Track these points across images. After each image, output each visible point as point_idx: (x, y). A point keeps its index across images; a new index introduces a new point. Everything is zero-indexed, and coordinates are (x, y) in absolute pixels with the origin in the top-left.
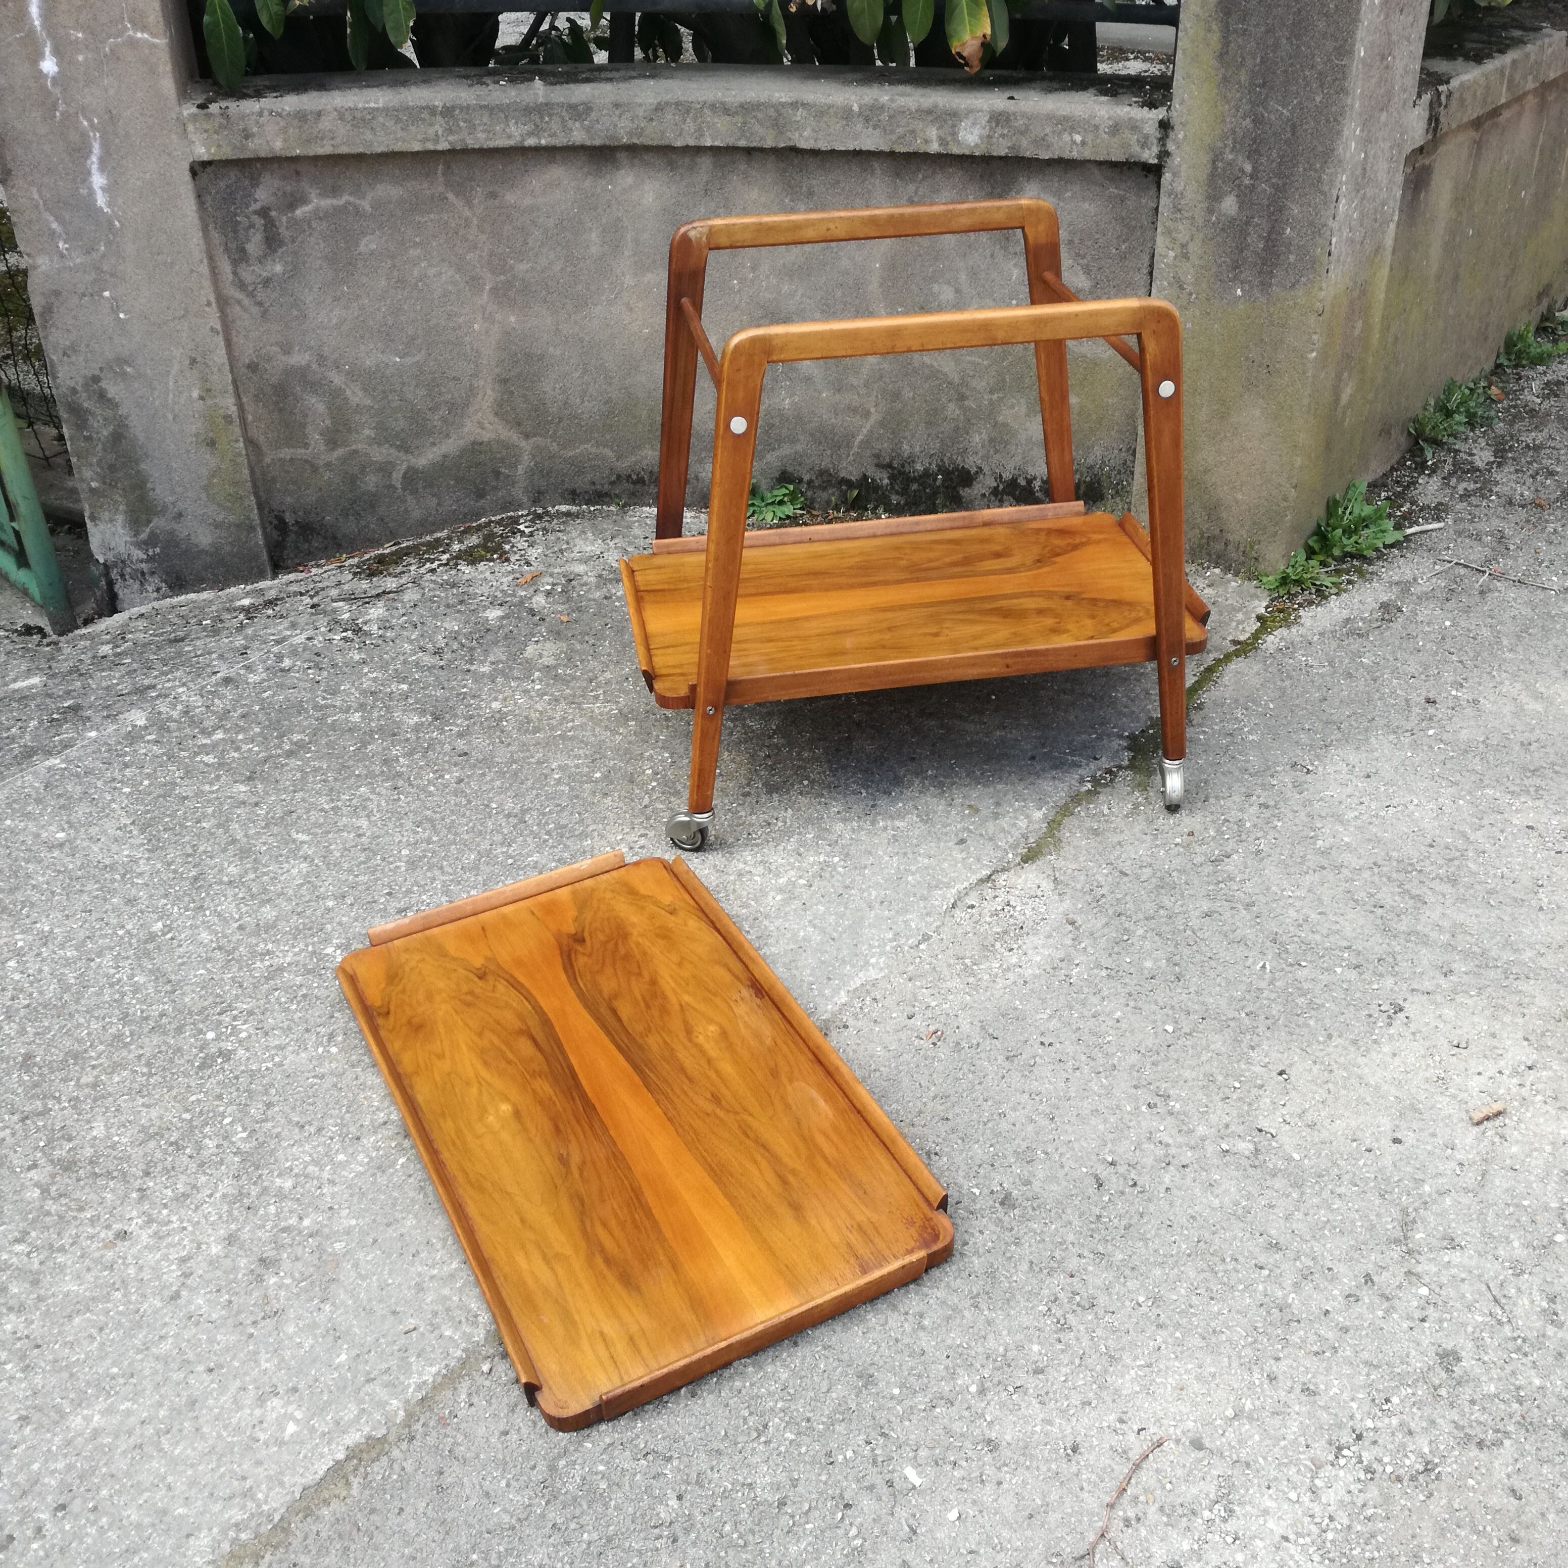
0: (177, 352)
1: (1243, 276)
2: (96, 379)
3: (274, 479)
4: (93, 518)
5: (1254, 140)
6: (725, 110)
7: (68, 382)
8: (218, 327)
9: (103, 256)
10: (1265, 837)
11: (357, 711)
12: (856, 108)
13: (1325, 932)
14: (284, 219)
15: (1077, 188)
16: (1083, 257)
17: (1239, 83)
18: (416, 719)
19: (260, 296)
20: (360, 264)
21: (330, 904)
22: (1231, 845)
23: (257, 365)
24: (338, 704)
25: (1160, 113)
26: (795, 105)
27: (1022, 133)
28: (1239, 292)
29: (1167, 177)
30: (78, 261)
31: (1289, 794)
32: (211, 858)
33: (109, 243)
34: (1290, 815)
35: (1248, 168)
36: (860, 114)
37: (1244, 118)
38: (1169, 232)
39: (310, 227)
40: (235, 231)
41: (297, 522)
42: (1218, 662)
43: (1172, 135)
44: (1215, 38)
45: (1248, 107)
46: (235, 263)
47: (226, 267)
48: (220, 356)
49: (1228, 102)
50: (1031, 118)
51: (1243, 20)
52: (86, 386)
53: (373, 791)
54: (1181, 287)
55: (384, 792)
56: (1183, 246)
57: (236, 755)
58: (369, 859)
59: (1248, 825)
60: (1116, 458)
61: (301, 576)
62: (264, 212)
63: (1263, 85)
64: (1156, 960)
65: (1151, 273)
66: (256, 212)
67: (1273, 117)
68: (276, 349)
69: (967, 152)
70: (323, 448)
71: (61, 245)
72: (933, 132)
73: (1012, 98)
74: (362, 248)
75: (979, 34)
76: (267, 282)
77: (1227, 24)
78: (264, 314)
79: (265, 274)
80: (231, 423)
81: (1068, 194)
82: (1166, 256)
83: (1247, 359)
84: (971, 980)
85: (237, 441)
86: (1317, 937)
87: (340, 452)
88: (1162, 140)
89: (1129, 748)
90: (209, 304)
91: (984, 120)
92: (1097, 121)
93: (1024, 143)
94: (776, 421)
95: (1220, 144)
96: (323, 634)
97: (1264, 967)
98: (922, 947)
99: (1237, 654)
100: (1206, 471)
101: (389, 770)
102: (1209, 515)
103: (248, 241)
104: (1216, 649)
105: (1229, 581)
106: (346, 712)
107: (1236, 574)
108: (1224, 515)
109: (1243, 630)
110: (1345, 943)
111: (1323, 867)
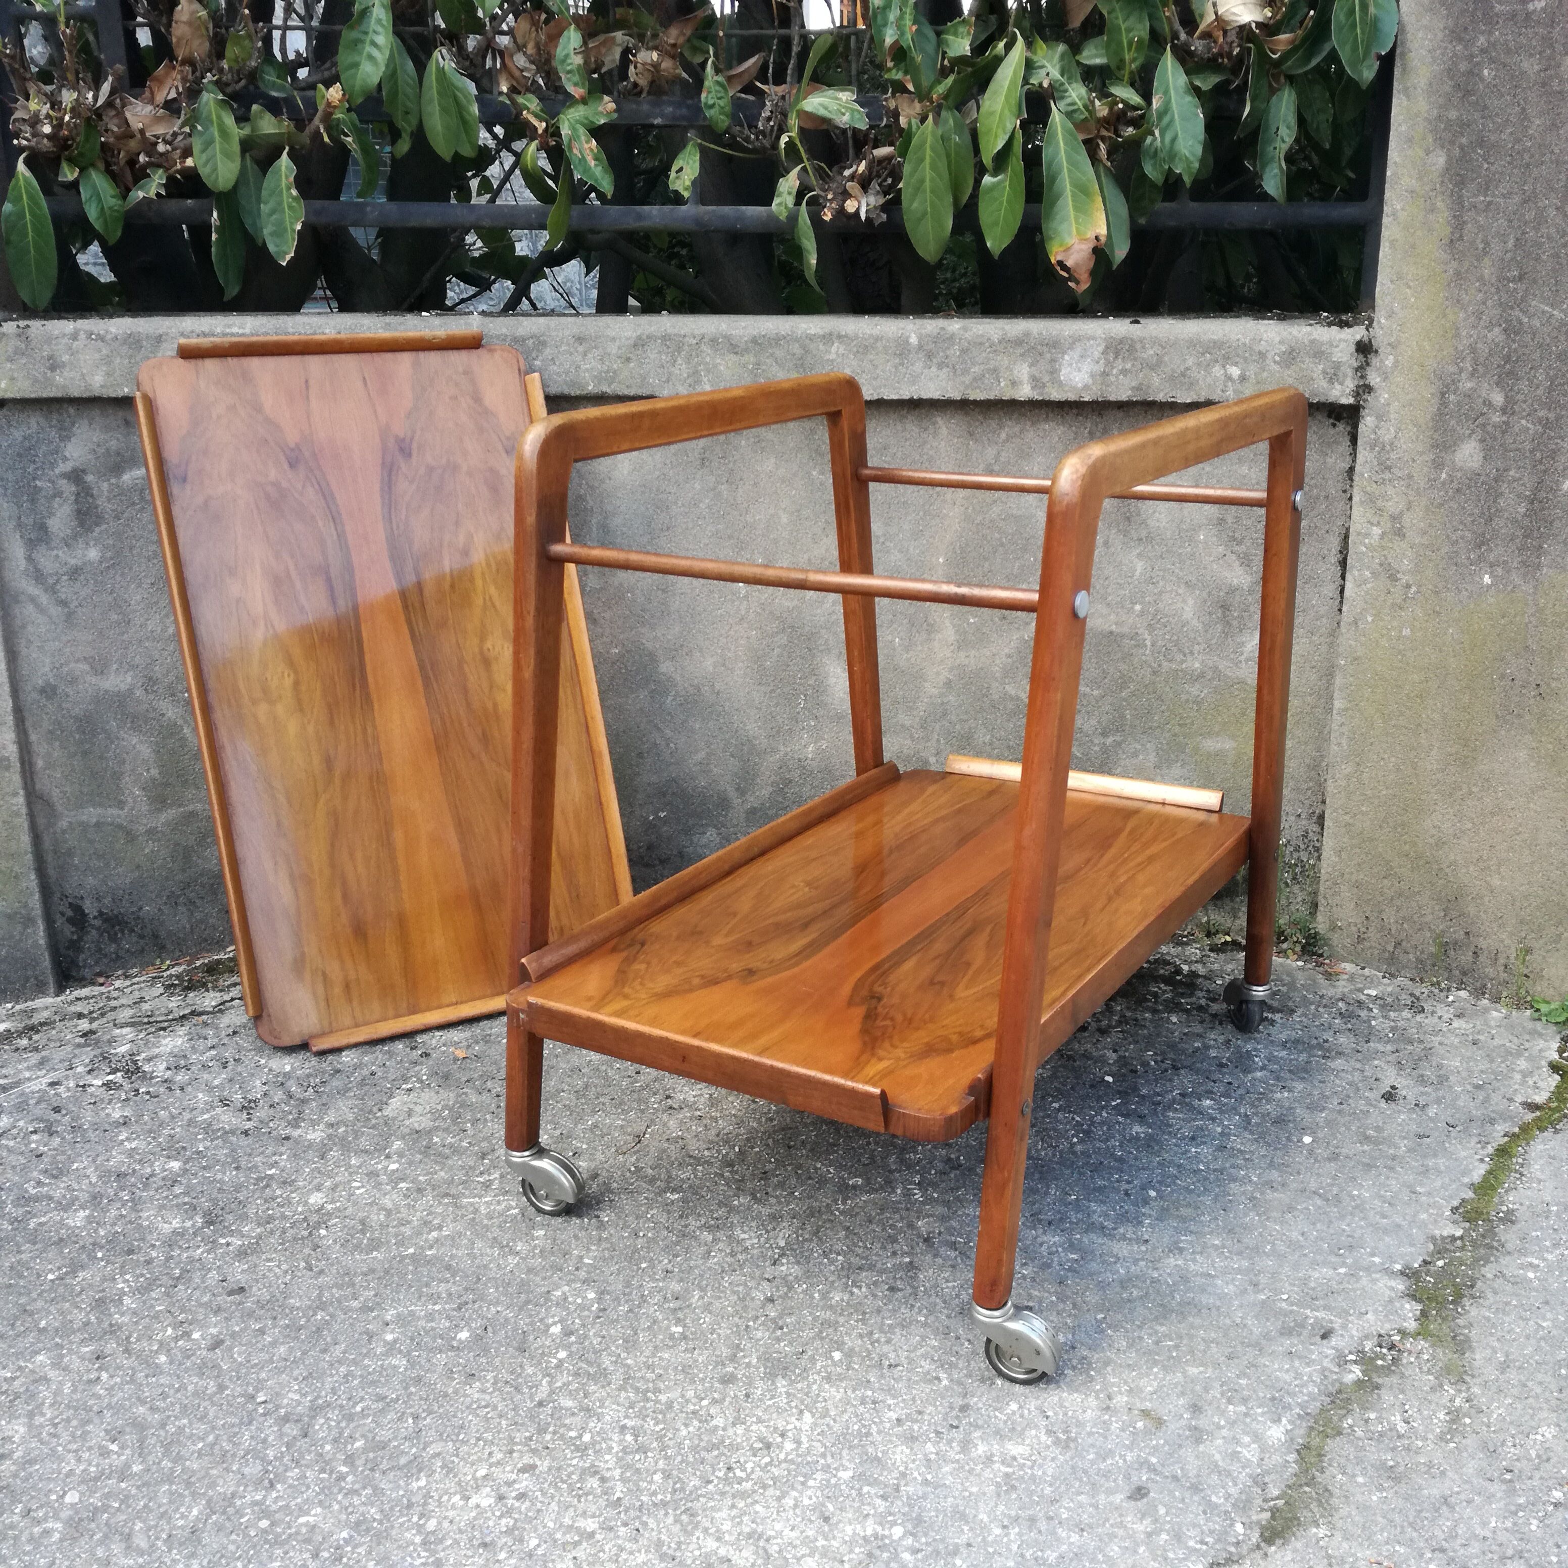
1: (1492, 557)
3: (70, 853)
5: (1507, 359)
6: (733, 347)
11: (82, 1207)
12: (914, 340)
14: (105, 485)
16: (1239, 543)
17: (1481, 279)
18: (176, 1223)
19: (65, 591)
23: (54, 689)
24: (57, 1194)
25: (1358, 333)
26: (828, 338)
27: (1152, 368)
28: (1487, 579)
29: (1367, 422)
35: (1498, 398)
36: (920, 347)
37: (1490, 326)
38: (1371, 500)
40: (33, 501)
41: (101, 914)
42: (1513, 1138)
43: (1375, 361)
44: (1442, 220)
45: (1497, 312)
46: (31, 544)
47: (16, 549)
49: (1464, 308)
50: (1164, 345)
51: (1485, 189)
53: (57, 1364)
54: (1393, 578)
55: (76, 1364)
56: (1393, 518)
61: (97, 990)
62: (76, 476)
63: (1521, 278)
65: (1343, 563)
66: (64, 475)
67: (1536, 323)
68: (86, 667)
69: (1072, 397)
70: (145, 808)
72: (1023, 371)
73: (1137, 322)
75: (1091, 235)
76: (75, 573)
77: (1460, 197)
78: (69, 617)
79: (73, 562)
80: (7, 768)
82: (1367, 535)
83: (1502, 677)
85: (15, 794)
87: (170, 814)
88: (1361, 370)
89: (1413, 1297)
91: (1097, 351)
92: (1263, 347)
93: (1156, 381)
94: (795, 775)
95: (1453, 369)
96: (79, 1076)
99: (1540, 1125)
100: (1440, 844)
101: (100, 1321)
102: (1446, 911)
103: (51, 514)
104: (1505, 1116)
105: (1486, 1010)
106: (65, 1209)
107: (1496, 999)
108: (1472, 910)
109: (1536, 1087)
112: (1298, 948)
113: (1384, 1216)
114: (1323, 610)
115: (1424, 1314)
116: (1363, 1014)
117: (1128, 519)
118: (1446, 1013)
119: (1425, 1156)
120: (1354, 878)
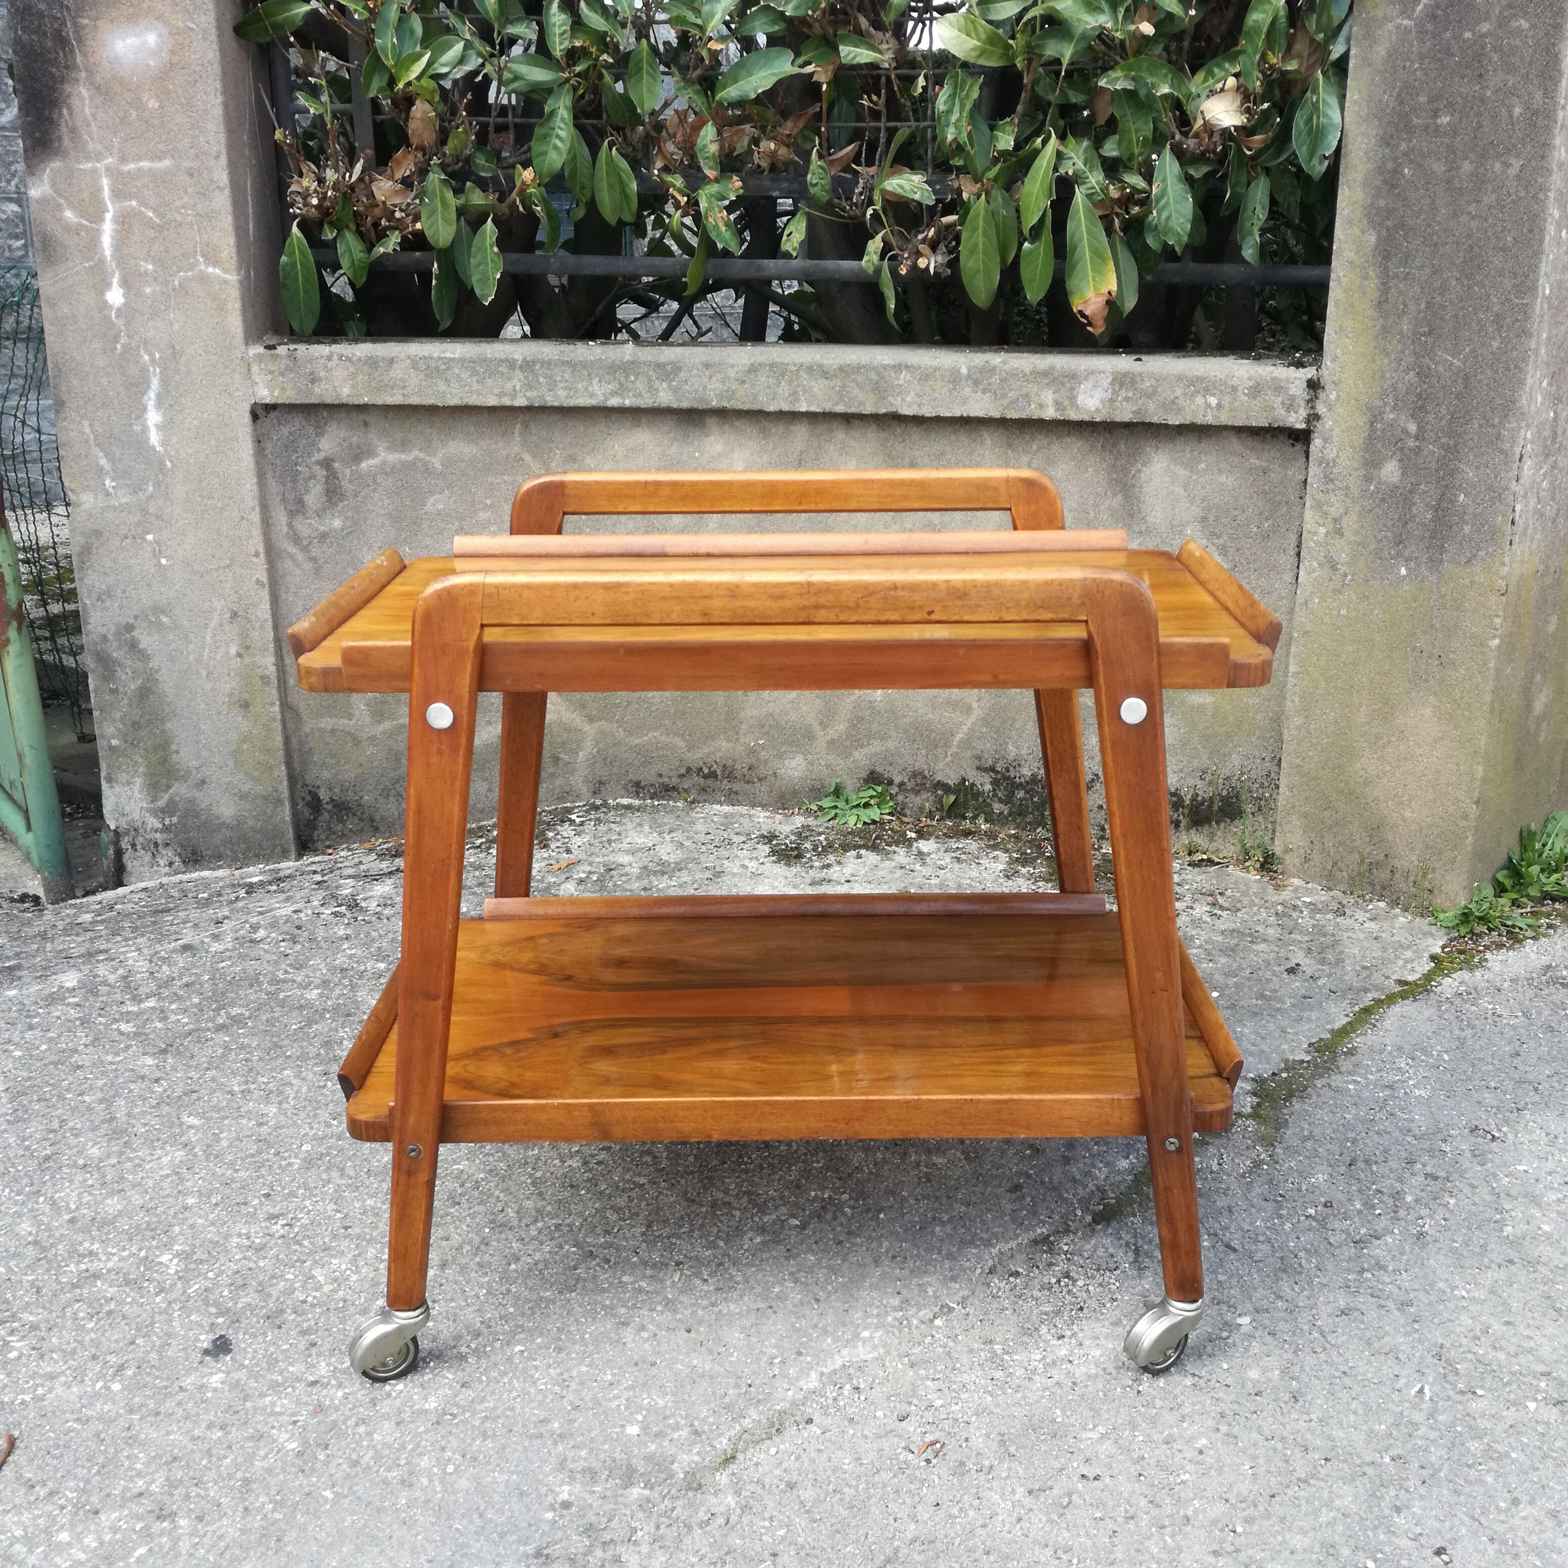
0: (218, 605)
1: (1406, 553)
2: (129, 628)
3: (311, 751)
4: (109, 779)
5: (1419, 397)
6: (824, 373)
7: (99, 629)
8: (265, 580)
9: (152, 496)
10: (1431, 1217)
11: (316, 987)
12: (964, 370)
13: (1512, 1349)
14: (348, 471)
15: (1212, 459)
16: (1219, 537)
17: (1401, 333)
19: (315, 552)
20: (425, 524)
21: (191, 1201)
22: (1383, 1223)
24: (299, 979)
25: (1309, 372)
26: (898, 368)
27: (1149, 396)
28: (1403, 571)
29: (1316, 443)
30: (124, 500)
31: (1467, 1164)
32: (76, 1136)
33: (158, 485)
34: (1467, 1190)
35: (1412, 428)
36: (969, 376)
37: (1407, 371)
38: (1318, 505)
39: (375, 482)
40: (294, 481)
41: (332, 800)
42: (1378, 1002)
43: (1322, 395)
44: (1372, 284)
45: (1411, 359)
46: (292, 514)
47: (281, 518)
48: (264, 610)
49: (1388, 355)
50: (1160, 379)
51: (1405, 262)
52: (118, 634)
53: (298, 1076)
54: (1334, 568)
55: (310, 1076)
56: (1335, 520)
57: (159, 1025)
58: (260, 1152)
59: (1409, 1199)
60: (1258, 771)
61: (326, 858)
62: (327, 463)
63: (1430, 332)
64: (1264, 1370)
65: (1298, 554)
66: (318, 463)
67: (1441, 368)
69: (1086, 418)
70: (368, 720)
71: (108, 482)
72: (1048, 397)
73: (1139, 360)
74: (428, 507)
75: (1104, 290)
76: (323, 537)
77: (1386, 268)
78: (318, 571)
79: (322, 528)
80: (268, 684)
81: (1203, 466)
82: (1315, 533)
83: (1414, 649)
84: (998, 1374)
85: (273, 704)
86: (1501, 1356)
87: (387, 725)
88: (1312, 402)
89: (1254, 1094)
90: (257, 555)
91: (1106, 382)
92: (1234, 382)
93: (1152, 406)
94: (867, 714)
95: (1379, 403)
96: (313, 908)
97: (1421, 1391)
98: (938, 1322)
99: (1403, 996)
100: (1367, 783)
101: (327, 1053)
102: (1371, 837)
103: (307, 492)
104: (1377, 988)
105: (1396, 916)
106: (305, 988)
107: (1406, 910)
108: (1390, 836)
109: (1413, 970)
110: (1542, 1368)
111: (1511, 1262)
112: (1258, 865)
113: (1254, 1045)
114: (1284, 593)
115: (1259, 1105)
116: (1295, 915)
117: (1132, 516)
118: (1361, 916)
119: (1302, 1010)
120: (1303, 809)
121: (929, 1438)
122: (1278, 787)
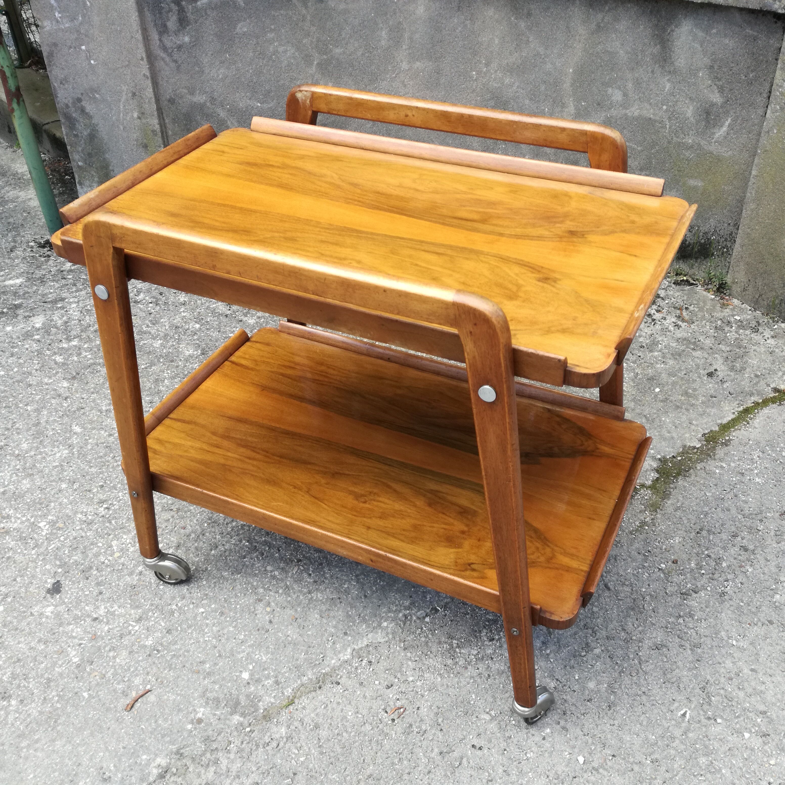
0: (124, 88)
2: (79, 100)
4: (81, 184)
7: (64, 100)
8: (148, 74)
9: (81, 23)
10: (733, 581)
11: (160, 339)
13: (750, 690)
14: (190, 7)
15: (721, 27)
16: (719, 80)
18: (191, 352)
19: (176, 56)
20: (237, 40)
21: (64, 486)
22: (704, 580)
23: (174, 100)
24: (153, 332)
30: (67, 25)
31: (769, 541)
32: (18, 433)
33: (84, 16)
34: (762, 562)
39: (206, 14)
40: (160, 13)
42: (756, 405)
46: (161, 34)
47: (154, 36)
48: (149, 93)
52: (74, 103)
57: (75, 358)
58: (105, 455)
59: (724, 565)
64: (599, 683)
65: (768, 98)
68: (186, 91)
71: (57, 14)
74: (238, 30)
76: (179, 47)
78: (178, 67)
79: (178, 42)
80: (156, 135)
81: (714, 31)
82: (781, 86)
84: (449, 662)
85: (160, 146)
86: (741, 694)
89: (657, 471)
90: (142, 59)
97: (684, 715)
98: (427, 619)
99: (773, 400)
101: (155, 388)
103: (168, 20)
104: (759, 393)
106: (154, 339)
110: (762, 708)
111: (771, 622)
112: (715, 289)
113: (669, 432)
114: (756, 121)
115: (657, 479)
116: (727, 329)
117: (665, 60)
118: (767, 333)
119: (707, 407)
120: (747, 260)
121: (399, 704)
122: (735, 241)
